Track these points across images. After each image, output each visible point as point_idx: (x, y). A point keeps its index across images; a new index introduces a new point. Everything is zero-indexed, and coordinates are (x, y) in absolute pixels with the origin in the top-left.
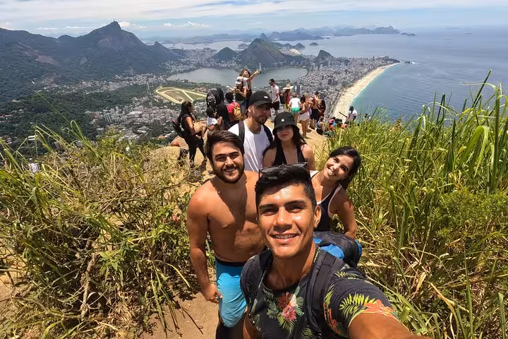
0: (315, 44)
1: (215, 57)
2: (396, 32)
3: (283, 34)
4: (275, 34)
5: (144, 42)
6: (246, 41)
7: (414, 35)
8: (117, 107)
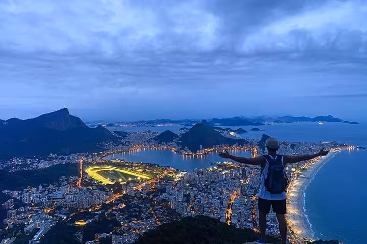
0: (257, 129)
1: (155, 139)
2: (337, 120)
3: (223, 120)
4: (216, 120)
5: (88, 125)
6: (187, 125)
7: (356, 123)
8: (40, 187)
